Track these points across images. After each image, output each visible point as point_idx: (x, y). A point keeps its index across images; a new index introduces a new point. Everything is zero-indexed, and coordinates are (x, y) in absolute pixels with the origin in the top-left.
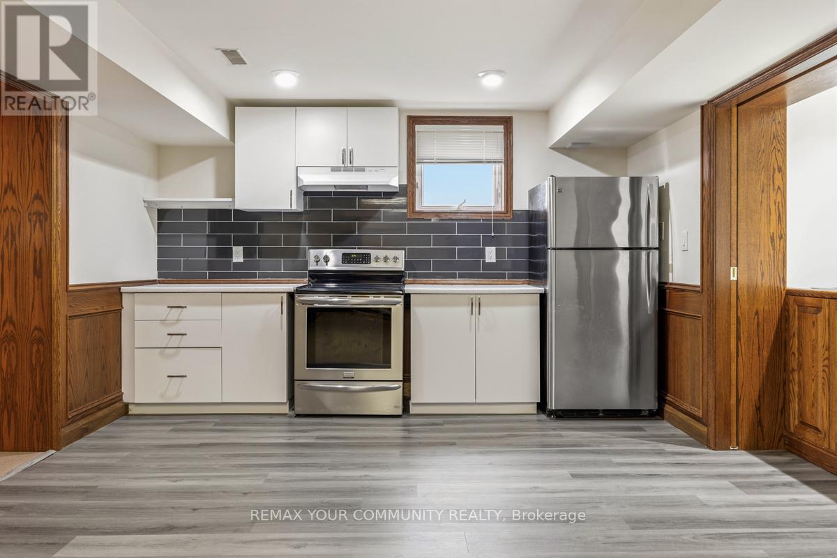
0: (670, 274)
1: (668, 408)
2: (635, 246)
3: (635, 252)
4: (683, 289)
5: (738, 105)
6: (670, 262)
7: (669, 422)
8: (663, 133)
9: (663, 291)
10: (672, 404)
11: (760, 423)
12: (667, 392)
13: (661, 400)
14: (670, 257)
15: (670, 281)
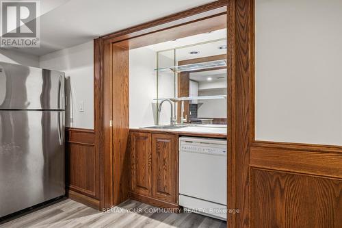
0: (71, 124)
1: (71, 192)
2: (46, 108)
3: (46, 112)
4: (80, 132)
5: (113, 43)
6: (71, 117)
7: (72, 199)
8: (66, 51)
9: (67, 132)
10: (73, 190)
11: (121, 191)
12: (70, 184)
13: (67, 188)
14: (71, 115)
15: (71, 127)
